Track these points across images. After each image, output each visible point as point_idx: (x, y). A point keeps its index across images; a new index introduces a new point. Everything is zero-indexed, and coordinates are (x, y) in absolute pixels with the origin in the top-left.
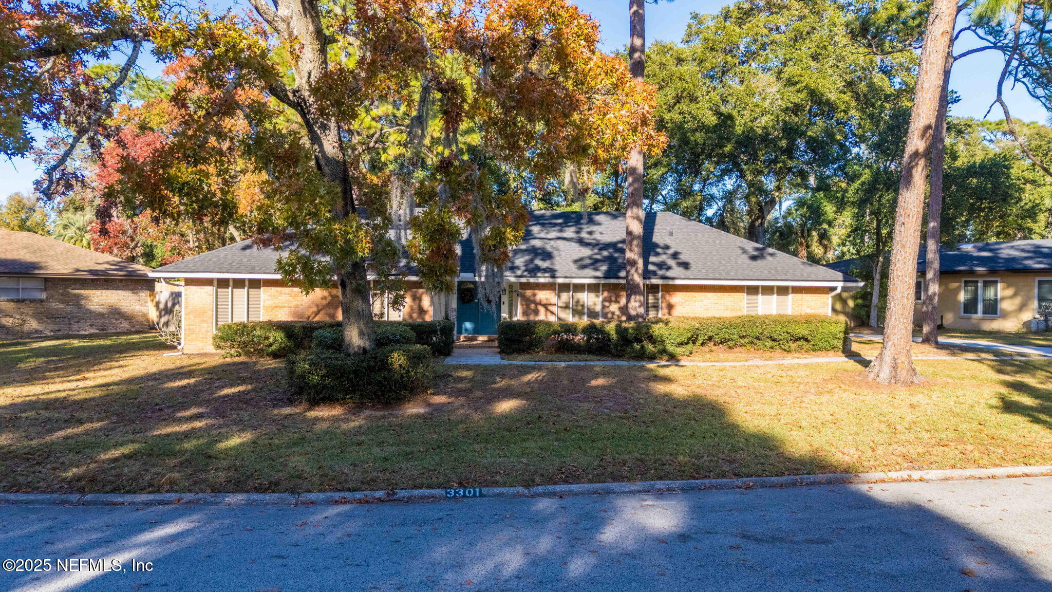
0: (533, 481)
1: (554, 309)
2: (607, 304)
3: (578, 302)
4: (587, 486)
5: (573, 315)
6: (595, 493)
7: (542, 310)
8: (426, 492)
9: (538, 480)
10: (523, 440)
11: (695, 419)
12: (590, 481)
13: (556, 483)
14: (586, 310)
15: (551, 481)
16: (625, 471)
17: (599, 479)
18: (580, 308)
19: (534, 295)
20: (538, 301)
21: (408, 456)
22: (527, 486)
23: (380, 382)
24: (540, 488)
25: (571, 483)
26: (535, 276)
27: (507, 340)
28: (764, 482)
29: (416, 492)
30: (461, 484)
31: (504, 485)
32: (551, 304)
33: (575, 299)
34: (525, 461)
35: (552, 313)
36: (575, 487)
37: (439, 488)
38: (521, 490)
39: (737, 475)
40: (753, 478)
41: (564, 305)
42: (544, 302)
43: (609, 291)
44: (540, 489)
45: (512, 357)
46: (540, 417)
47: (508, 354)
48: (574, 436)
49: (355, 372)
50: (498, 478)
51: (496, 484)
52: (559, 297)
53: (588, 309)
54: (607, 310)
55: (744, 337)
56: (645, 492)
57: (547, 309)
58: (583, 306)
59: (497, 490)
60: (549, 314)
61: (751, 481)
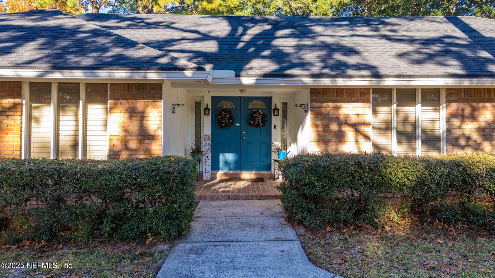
1: (368, 130)
2: (456, 122)
3: (406, 118)
5: (399, 141)
7: (350, 133)
14: (419, 132)
18: (409, 129)
19: (338, 109)
20: (342, 117)
26: (343, 75)
32: (364, 124)
33: (402, 114)
35: (367, 137)
41: (382, 125)
42: (353, 119)
43: (458, 101)
52: (375, 111)
53: (423, 130)
54: (457, 132)
57: (358, 132)
58: (414, 126)
60: (362, 140)
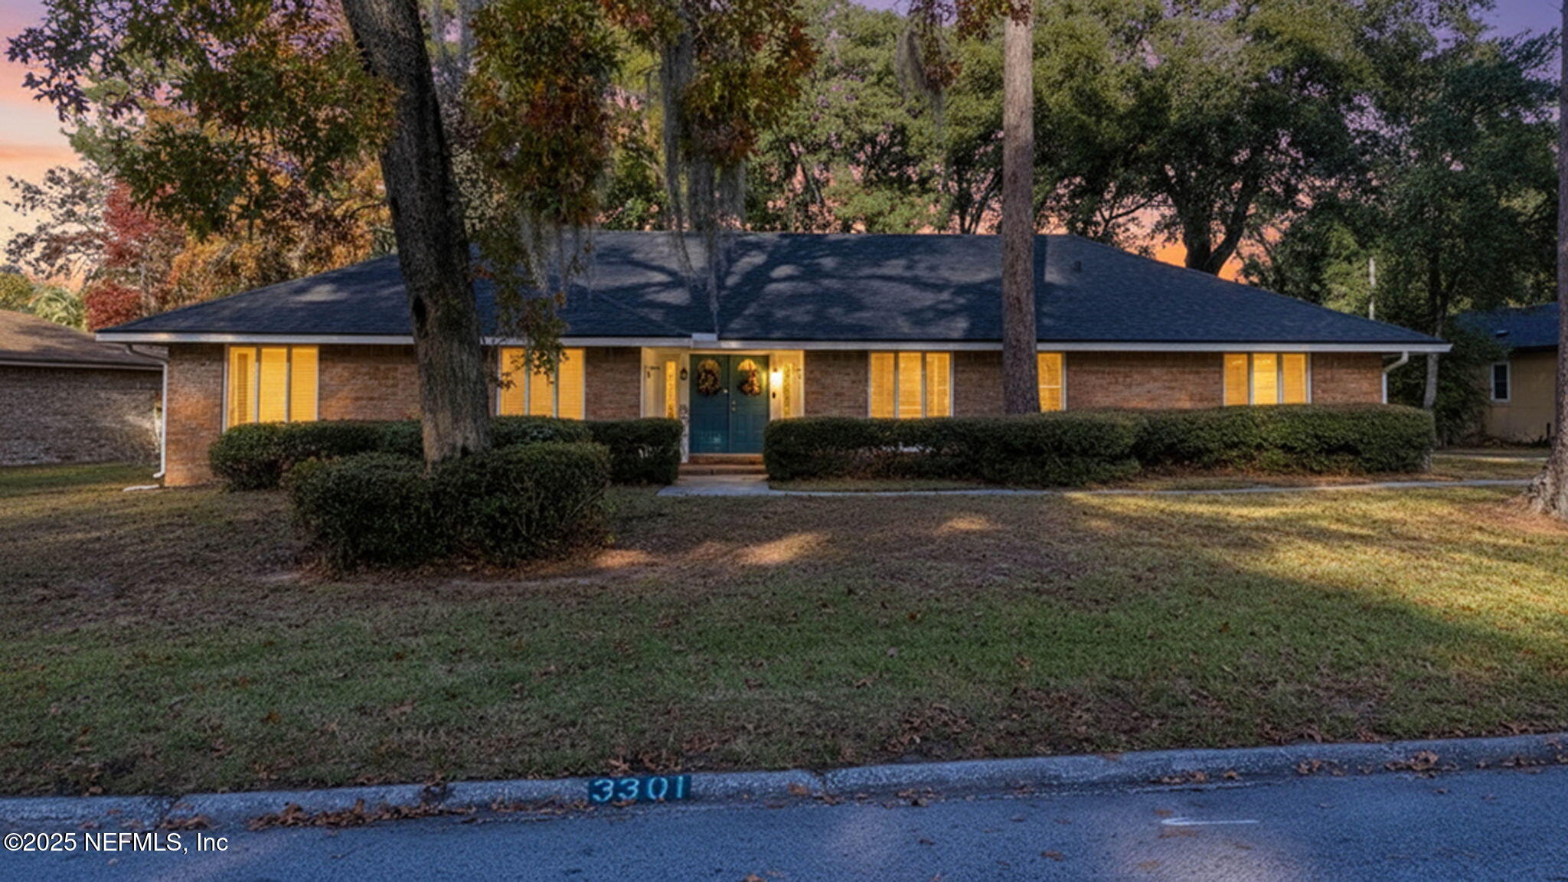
0: (835, 752)
4: (985, 767)
6: (1008, 787)
8: (534, 787)
9: (848, 748)
10: (810, 643)
11: (1211, 594)
12: (991, 753)
13: (896, 759)
15: (886, 752)
16: (1081, 722)
17: (1015, 744)
21: (513, 687)
22: (819, 769)
23: (491, 517)
24: (854, 772)
25: (939, 759)
27: (781, 454)
28: (1465, 751)
29: (509, 790)
30: (636, 765)
31: (754, 766)
34: (812, 695)
36: (951, 770)
37: (573, 775)
38: (804, 779)
39: (1384, 731)
40: (1432, 742)
44: (853, 777)
45: (791, 485)
46: (850, 592)
47: (783, 480)
48: (936, 632)
49: (435, 496)
50: (740, 745)
51: (735, 763)
55: (1234, 446)
56: (1147, 781)
59: (733, 781)
61: (1431, 749)
